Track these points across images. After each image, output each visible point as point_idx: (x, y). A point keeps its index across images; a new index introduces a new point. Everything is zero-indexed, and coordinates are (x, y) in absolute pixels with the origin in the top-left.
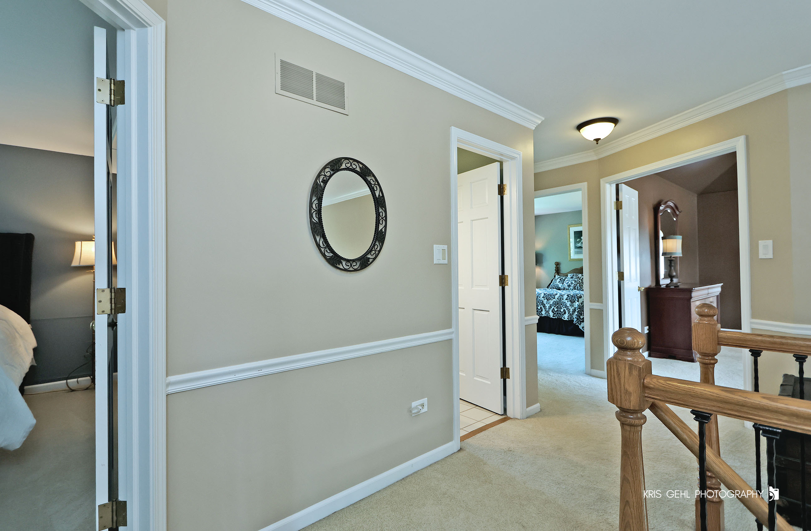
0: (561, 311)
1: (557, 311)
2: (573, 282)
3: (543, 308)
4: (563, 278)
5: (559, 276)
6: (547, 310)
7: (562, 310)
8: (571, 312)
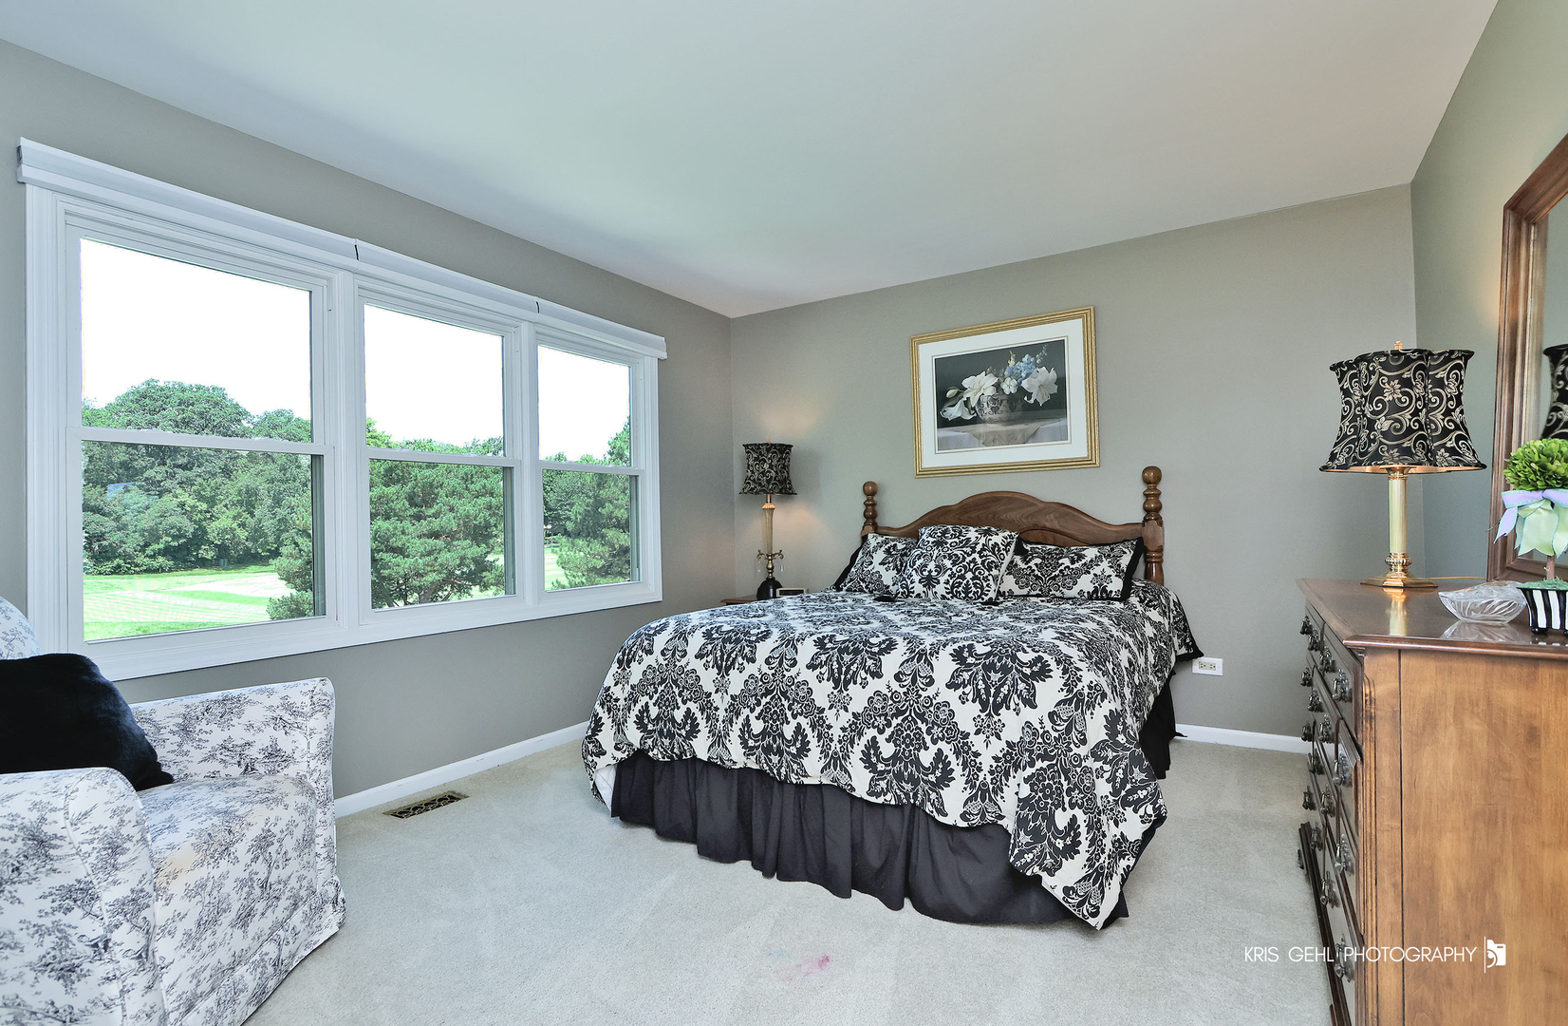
0: (917, 763)
1: (895, 758)
2: (948, 563)
3: (811, 736)
4: (900, 546)
5: (880, 539)
6: (835, 746)
7: (926, 758)
8: (985, 776)
